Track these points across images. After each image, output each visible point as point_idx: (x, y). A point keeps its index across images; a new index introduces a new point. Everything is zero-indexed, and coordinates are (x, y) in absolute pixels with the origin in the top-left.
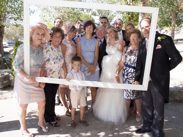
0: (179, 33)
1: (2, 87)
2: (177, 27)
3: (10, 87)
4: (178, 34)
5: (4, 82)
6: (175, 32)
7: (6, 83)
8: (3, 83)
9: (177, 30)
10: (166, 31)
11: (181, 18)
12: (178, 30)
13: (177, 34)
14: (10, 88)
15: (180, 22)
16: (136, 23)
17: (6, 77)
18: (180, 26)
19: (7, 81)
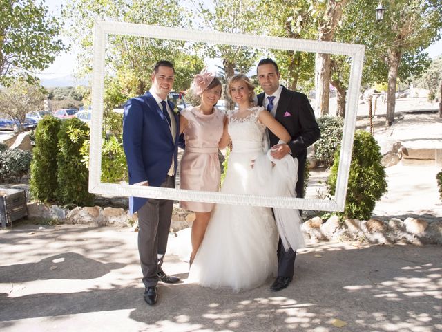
0: (405, 96)
1: (10, 221)
2: (401, 83)
3: (26, 221)
4: (404, 99)
5: (15, 209)
6: (397, 95)
7: (17, 211)
8: (13, 211)
9: (402, 89)
10: (375, 91)
11: (407, 63)
12: (403, 91)
13: (400, 99)
14: (26, 224)
15: (406, 72)
16: (307, 73)
17: (18, 199)
18: (406, 81)
19: (20, 207)
